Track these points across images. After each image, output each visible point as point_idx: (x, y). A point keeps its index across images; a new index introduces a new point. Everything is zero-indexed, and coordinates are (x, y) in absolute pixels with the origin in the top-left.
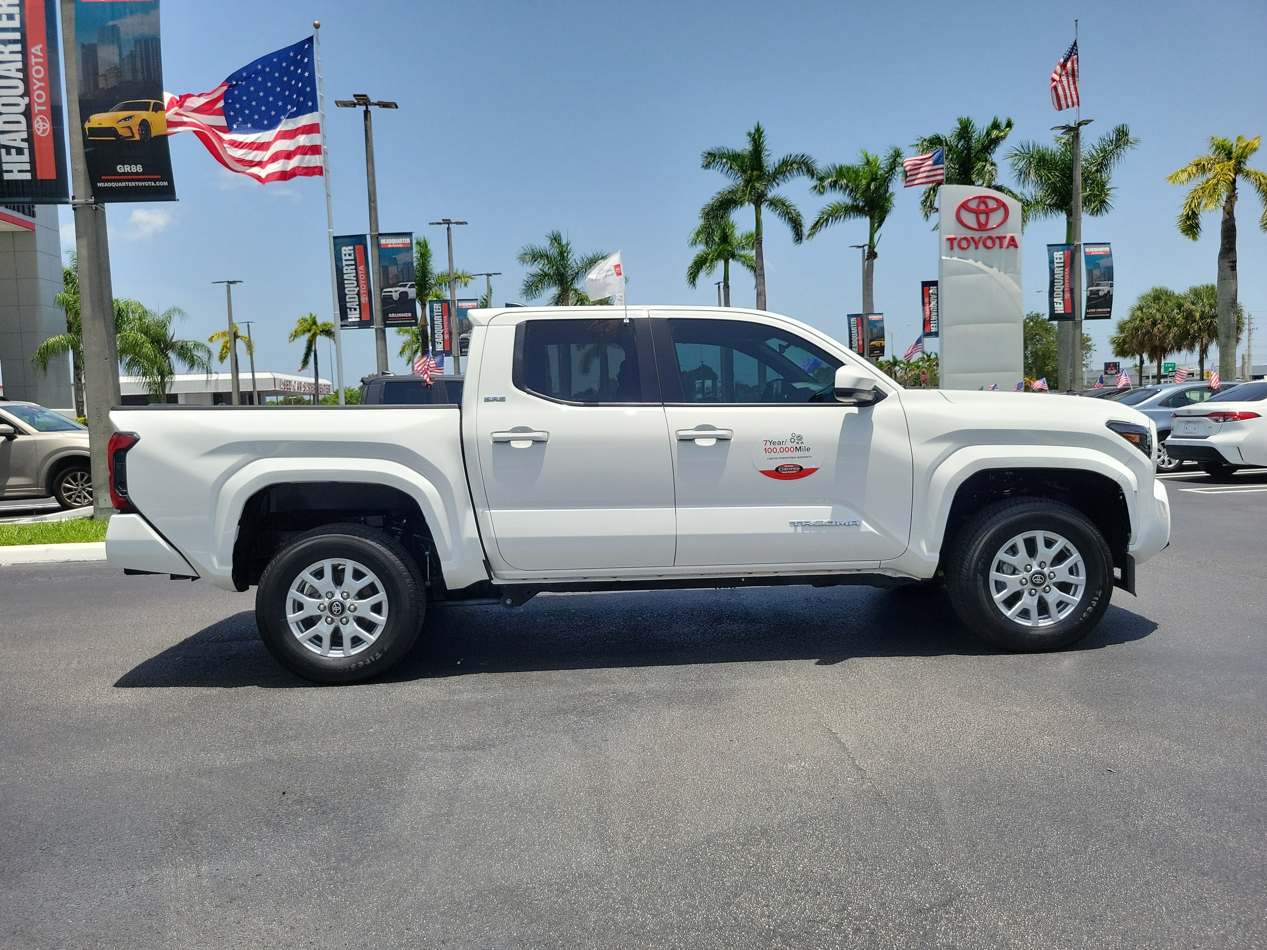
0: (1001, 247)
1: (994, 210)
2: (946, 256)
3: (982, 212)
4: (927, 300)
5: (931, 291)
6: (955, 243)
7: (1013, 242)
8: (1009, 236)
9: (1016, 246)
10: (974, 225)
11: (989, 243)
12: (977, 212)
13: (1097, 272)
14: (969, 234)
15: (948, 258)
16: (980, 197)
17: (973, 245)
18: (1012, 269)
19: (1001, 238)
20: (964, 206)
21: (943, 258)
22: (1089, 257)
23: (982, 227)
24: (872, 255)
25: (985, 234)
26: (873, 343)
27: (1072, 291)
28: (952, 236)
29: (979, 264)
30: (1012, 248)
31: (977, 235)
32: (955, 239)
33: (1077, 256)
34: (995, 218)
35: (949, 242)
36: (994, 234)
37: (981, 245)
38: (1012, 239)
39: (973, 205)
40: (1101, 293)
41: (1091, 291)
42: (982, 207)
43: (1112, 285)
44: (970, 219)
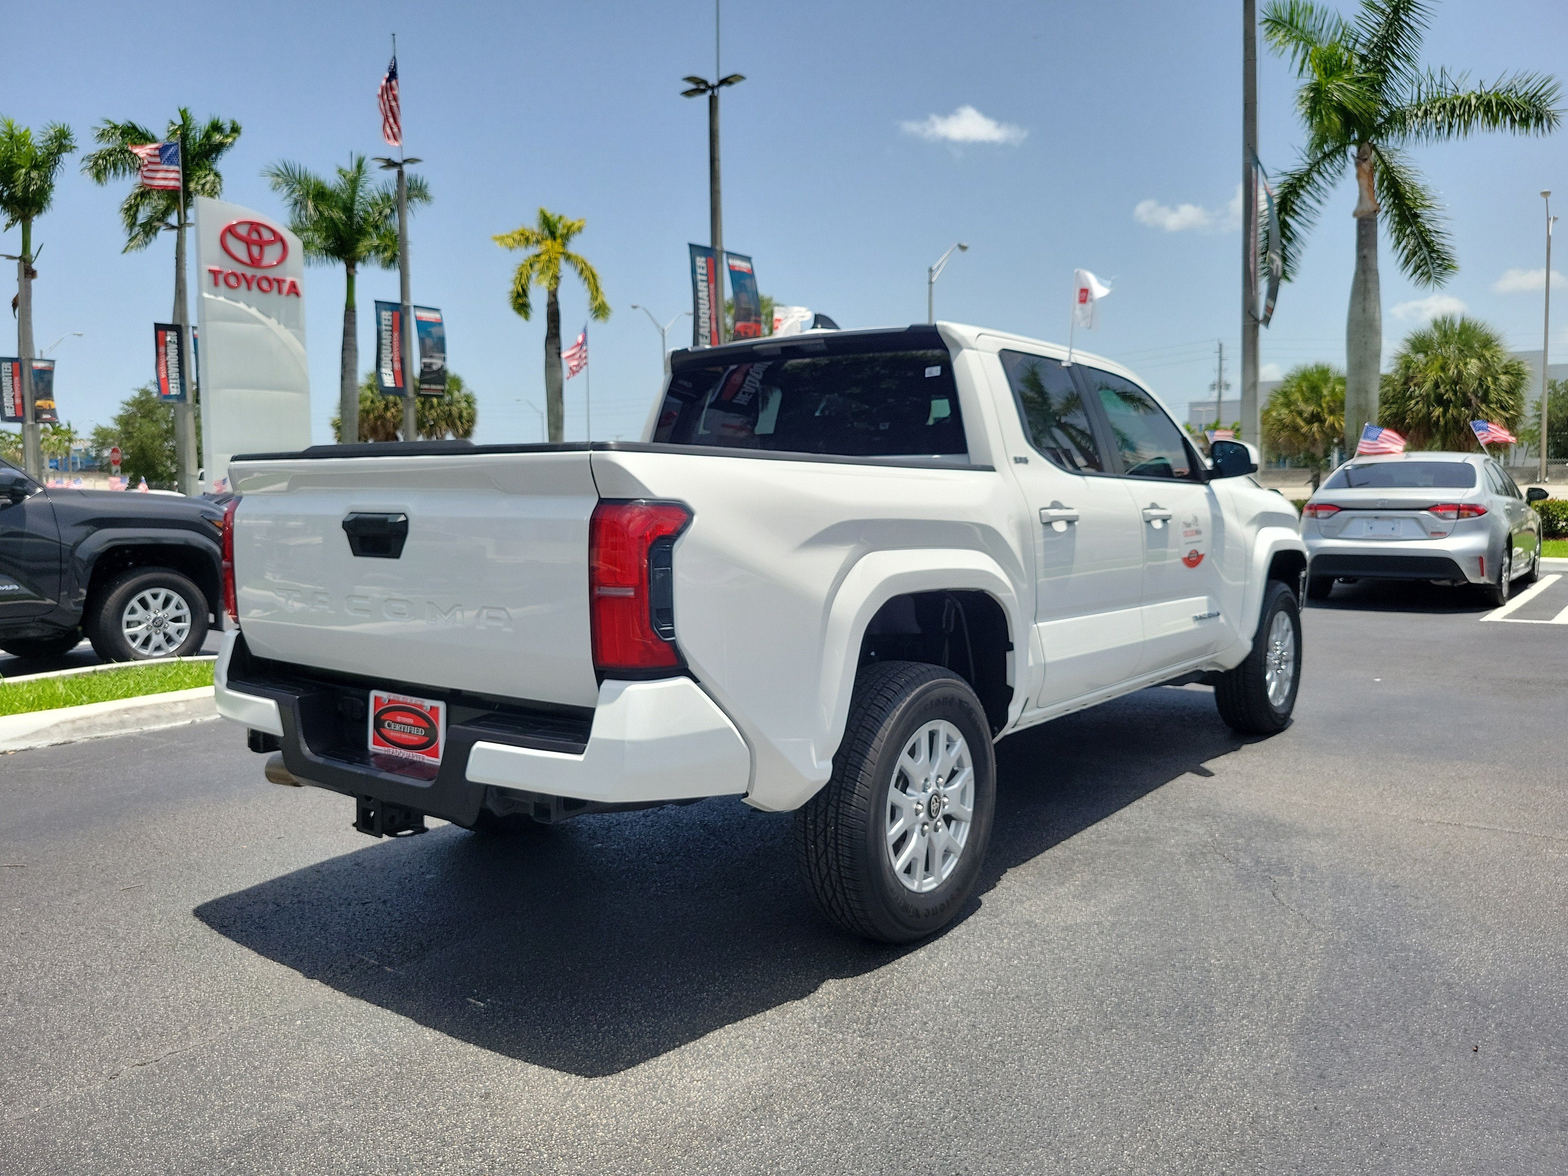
0: (280, 291)
1: (270, 243)
2: (209, 293)
3: (255, 242)
4: (162, 349)
5: (168, 339)
6: (221, 278)
7: (294, 289)
8: (289, 279)
9: (297, 294)
10: (244, 256)
11: (265, 285)
12: (248, 242)
13: (429, 342)
14: (239, 269)
15: (212, 297)
16: (252, 224)
17: (244, 284)
18: (293, 322)
19: (280, 282)
20: (230, 230)
21: (206, 295)
22: (420, 323)
23: (255, 263)
24: (28, 272)
25: (259, 273)
26: (39, 403)
27: (402, 361)
28: (216, 268)
29: (253, 311)
30: (293, 296)
31: (249, 272)
32: (220, 272)
33: (406, 318)
34: (271, 254)
35: (212, 276)
36: (272, 274)
37: (254, 286)
38: (293, 285)
39: (243, 231)
40: (435, 368)
41: (425, 364)
42: (255, 236)
43: (444, 359)
44: (239, 249)
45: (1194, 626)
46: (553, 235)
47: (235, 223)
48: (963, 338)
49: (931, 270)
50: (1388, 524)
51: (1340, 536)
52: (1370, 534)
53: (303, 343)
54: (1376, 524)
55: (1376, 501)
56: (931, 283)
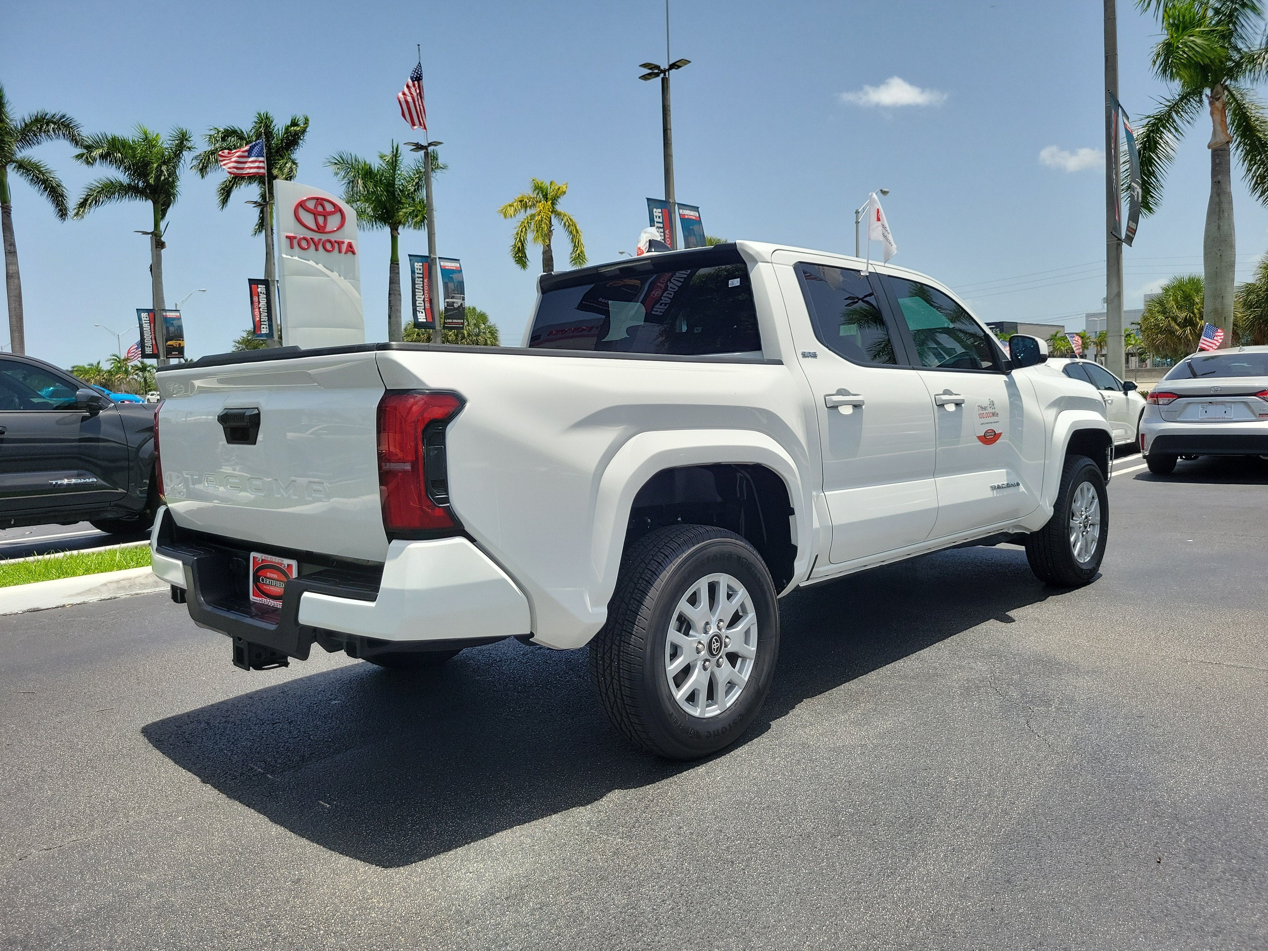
0: (340, 251)
1: (331, 213)
2: (286, 255)
3: (320, 214)
4: (255, 299)
5: (259, 290)
6: (295, 242)
7: (350, 249)
8: (347, 241)
9: (354, 253)
10: (312, 225)
11: (328, 246)
12: (315, 214)
13: (451, 285)
14: (309, 235)
15: (289, 257)
16: (317, 199)
17: (313, 246)
18: (351, 274)
19: (340, 243)
20: (301, 205)
21: (284, 256)
22: (443, 270)
23: (321, 229)
24: (159, 244)
25: (324, 237)
26: (169, 343)
27: (431, 301)
28: (292, 235)
29: (320, 267)
30: (350, 254)
31: (316, 237)
32: (295, 238)
33: (433, 267)
34: (333, 222)
35: (288, 240)
36: (333, 237)
37: (320, 247)
38: (350, 245)
39: (311, 205)
40: (456, 305)
41: (447, 302)
42: (320, 209)
43: (463, 300)
44: (308, 220)
45: (990, 494)
46: (546, 197)
47: (305, 199)
48: (758, 253)
49: (857, 212)
50: (1222, 408)
51: (1178, 419)
52: (1205, 417)
53: (358, 289)
54: (1210, 408)
55: (1210, 389)
56: (857, 222)
